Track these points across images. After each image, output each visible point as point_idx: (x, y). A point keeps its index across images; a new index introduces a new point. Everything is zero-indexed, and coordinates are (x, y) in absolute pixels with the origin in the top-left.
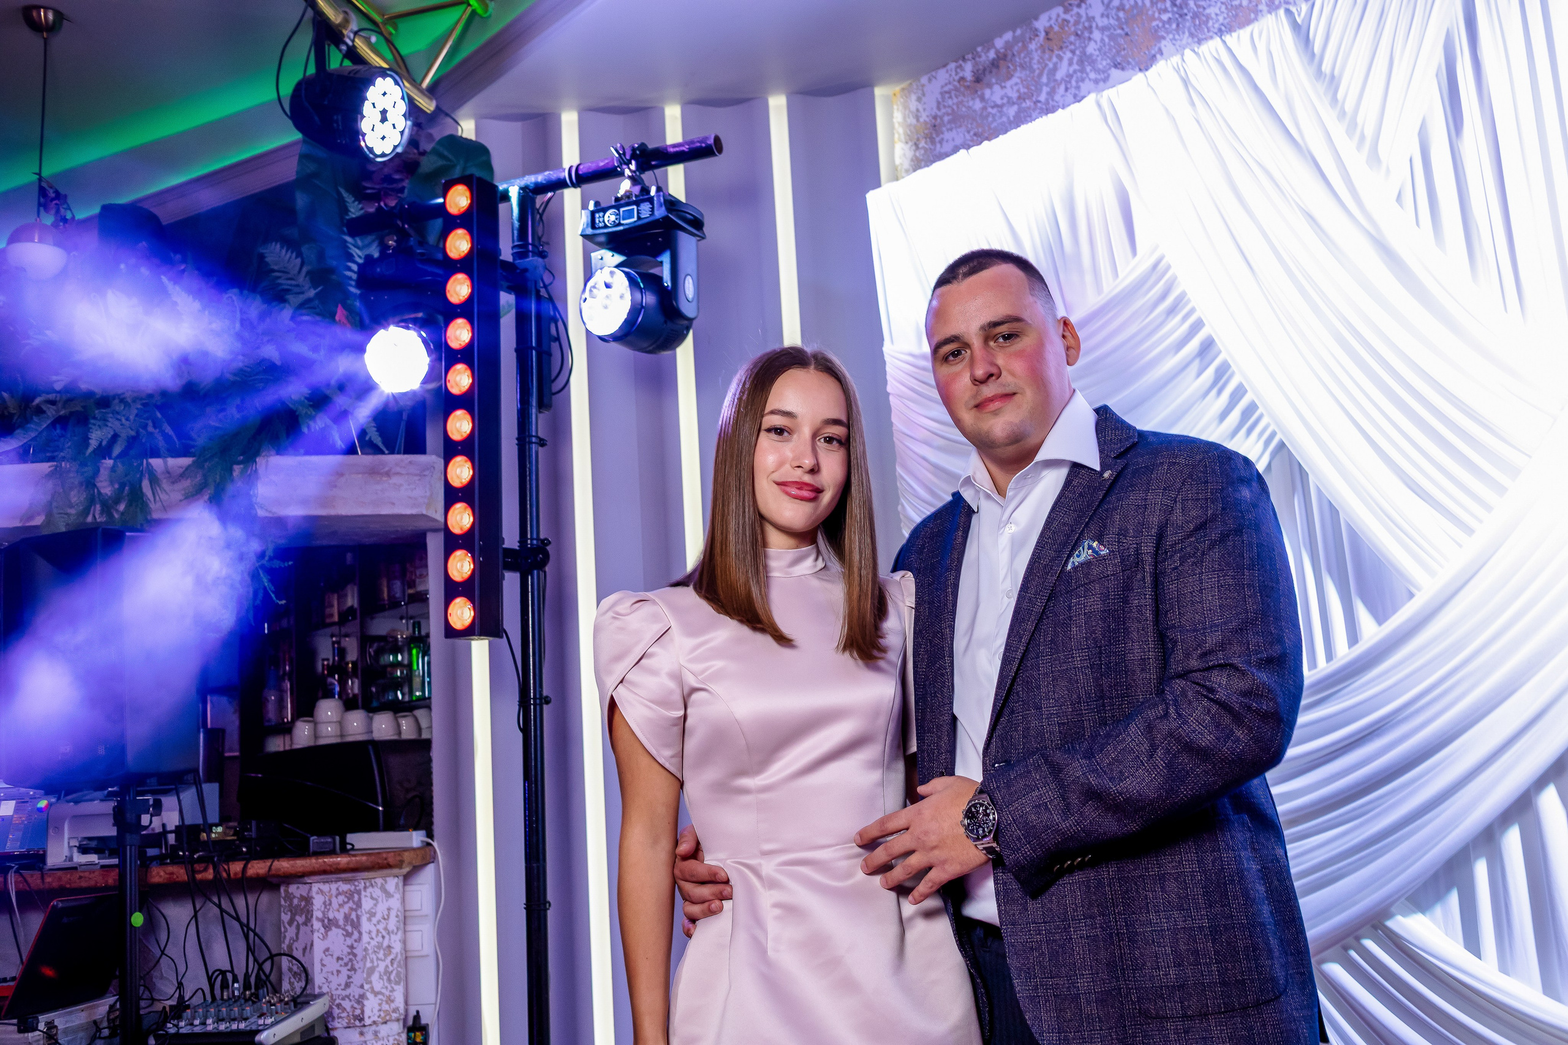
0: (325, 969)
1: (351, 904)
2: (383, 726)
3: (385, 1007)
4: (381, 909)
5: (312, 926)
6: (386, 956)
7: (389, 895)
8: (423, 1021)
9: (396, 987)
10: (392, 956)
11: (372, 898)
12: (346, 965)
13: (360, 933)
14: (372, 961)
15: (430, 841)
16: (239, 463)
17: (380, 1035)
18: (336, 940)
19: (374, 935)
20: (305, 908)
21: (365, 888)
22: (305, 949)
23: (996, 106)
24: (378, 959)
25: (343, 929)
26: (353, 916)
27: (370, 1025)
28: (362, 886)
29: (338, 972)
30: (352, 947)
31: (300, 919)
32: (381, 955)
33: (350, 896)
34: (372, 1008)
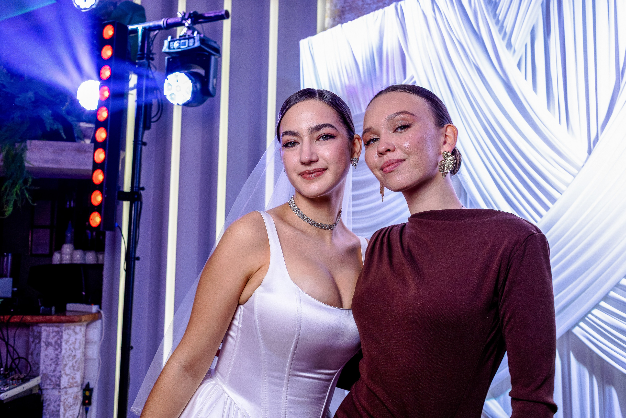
0: (45, 363)
1: (58, 337)
2: (90, 258)
3: (71, 381)
4: (72, 339)
5: (41, 345)
6: (73, 359)
7: (76, 333)
8: (91, 386)
9: (77, 373)
10: (76, 359)
11: (68, 334)
12: (54, 362)
13: (61, 349)
14: (66, 361)
15: (99, 310)
16: (18, 142)
17: (68, 393)
18: (51, 352)
19: (68, 350)
20: (38, 337)
21: (65, 330)
22: (37, 354)
23: (368, 4)
24: (69, 360)
25: (54, 347)
26: (59, 342)
27: (63, 389)
28: (64, 329)
29: (51, 365)
30: (57, 355)
31: (37, 341)
32: (71, 358)
33: (58, 333)
34: (64, 381)
